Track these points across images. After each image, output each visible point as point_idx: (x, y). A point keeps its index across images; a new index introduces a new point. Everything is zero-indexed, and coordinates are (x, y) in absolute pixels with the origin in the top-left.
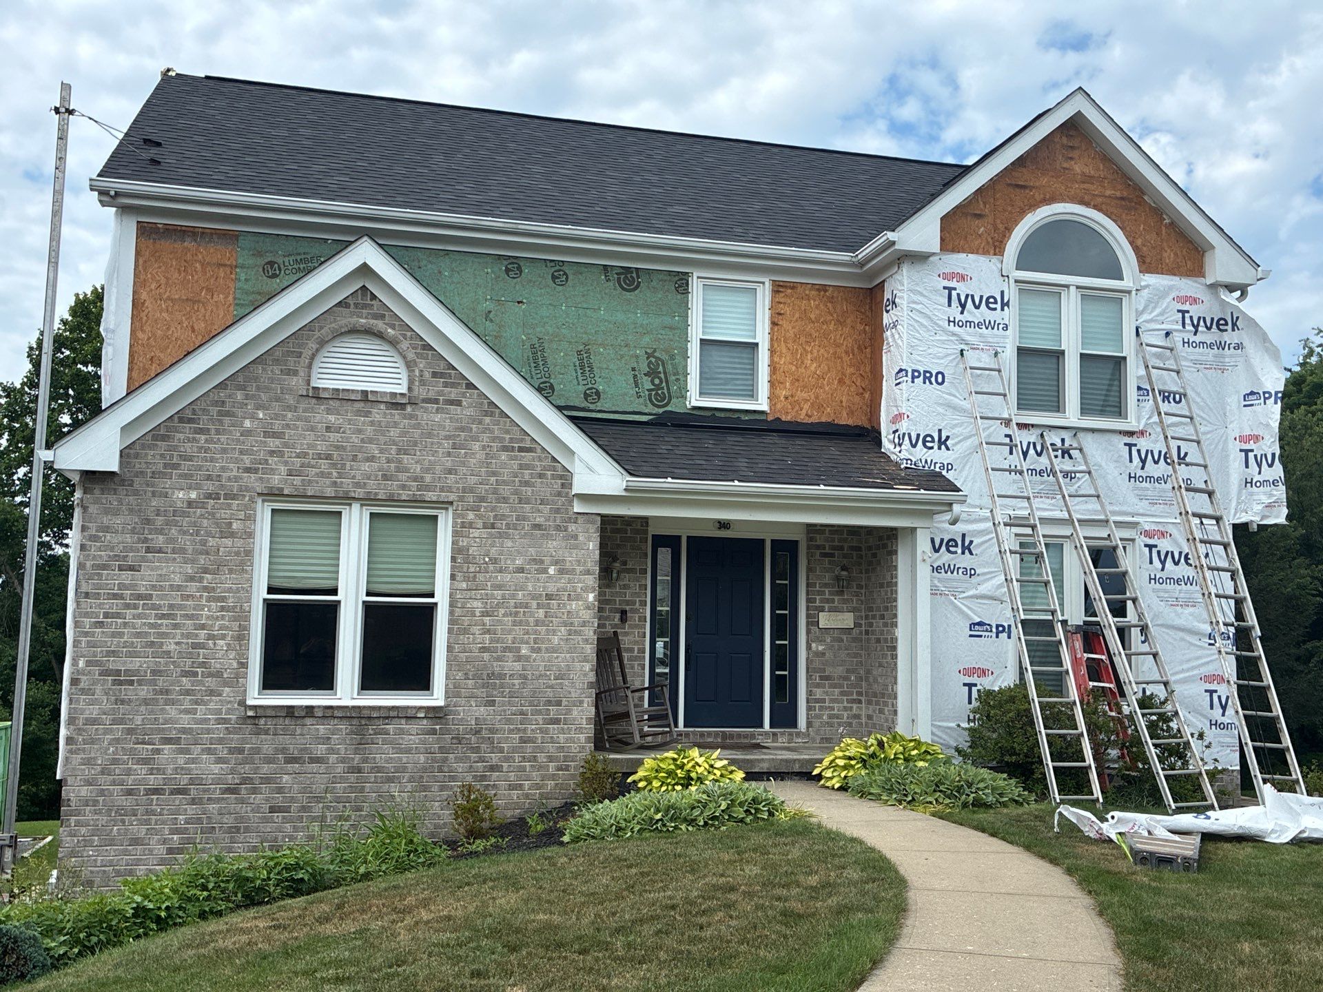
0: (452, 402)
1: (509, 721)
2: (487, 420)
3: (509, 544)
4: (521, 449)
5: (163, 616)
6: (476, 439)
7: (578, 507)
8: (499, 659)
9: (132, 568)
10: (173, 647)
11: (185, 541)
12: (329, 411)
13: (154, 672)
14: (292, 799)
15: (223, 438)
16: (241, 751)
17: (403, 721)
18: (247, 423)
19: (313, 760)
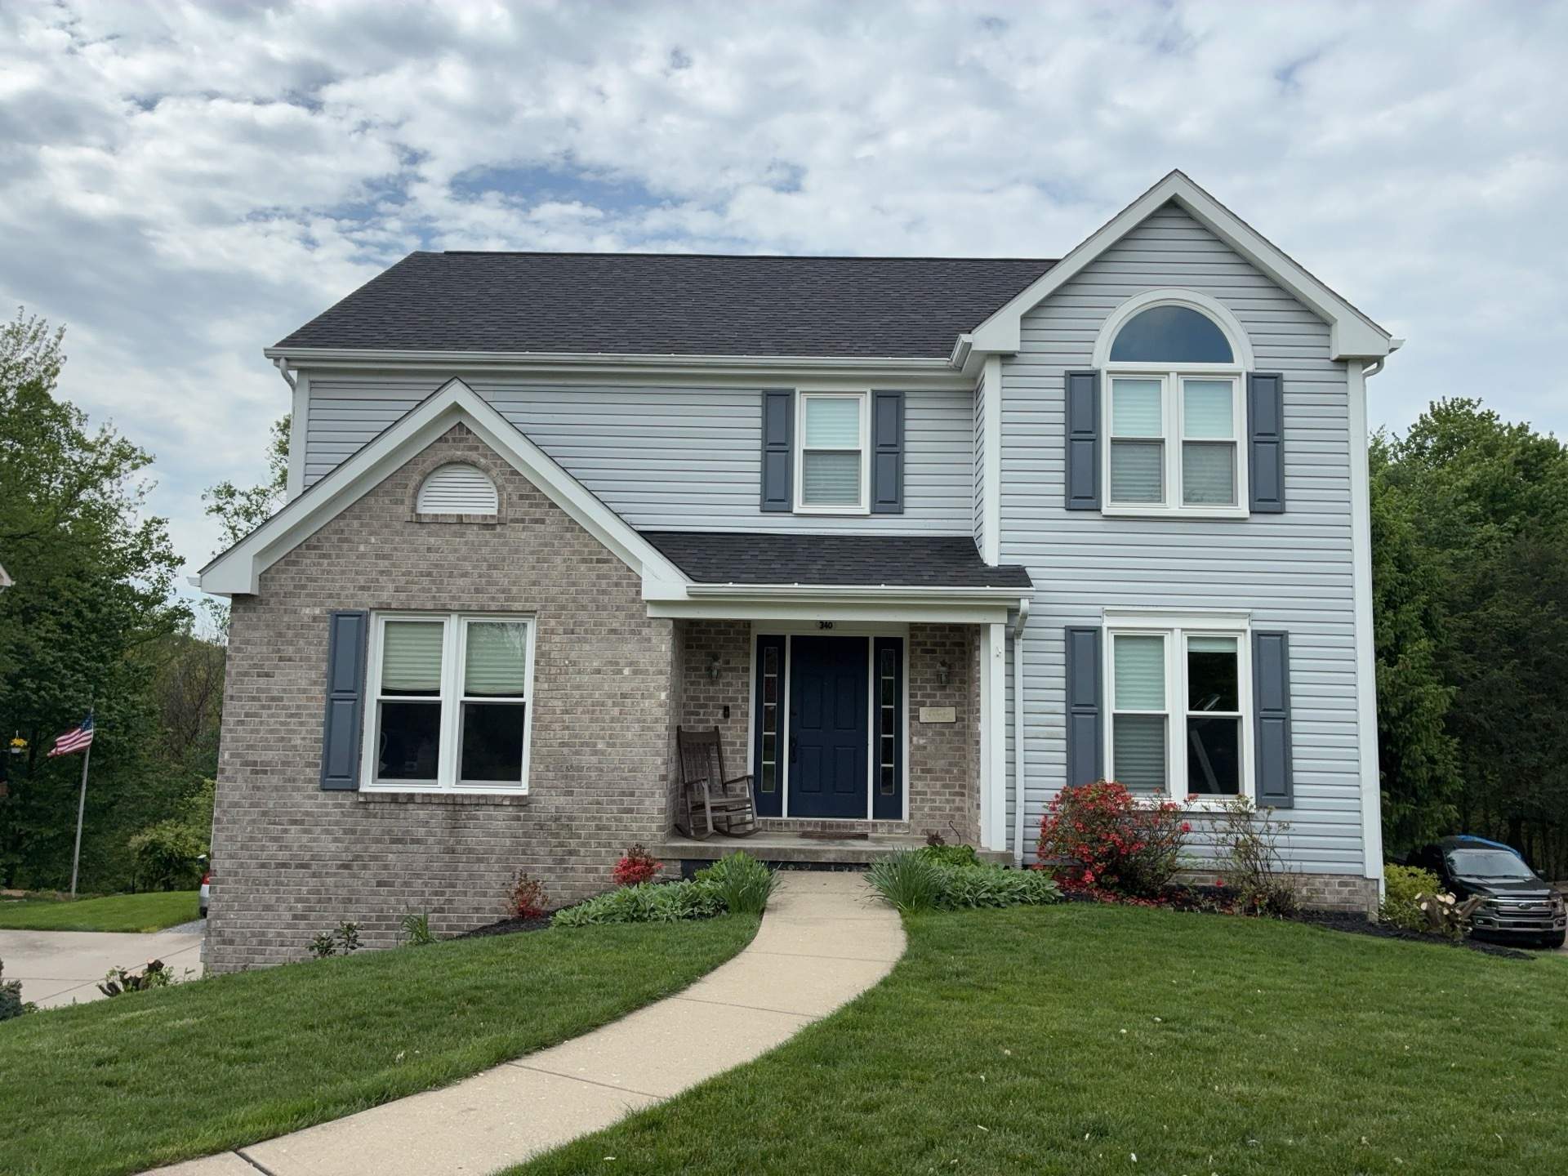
0: (536, 521)
1: (585, 810)
2: (568, 535)
3: (587, 647)
4: (599, 561)
5: (292, 716)
6: (557, 553)
7: (651, 612)
8: (577, 753)
9: (267, 675)
10: (299, 742)
12: (430, 534)
13: (284, 763)
14: (396, 875)
15: (342, 561)
16: (353, 832)
17: (492, 808)
18: (362, 548)
19: (414, 841)
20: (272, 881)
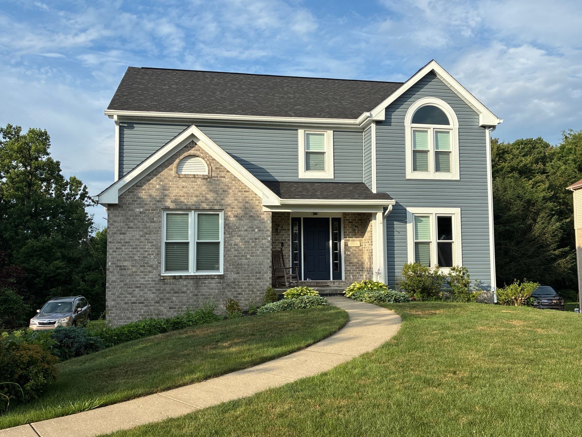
0: (222, 177)
1: (244, 279)
2: (234, 182)
3: (242, 222)
4: (245, 191)
5: (134, 248)
6: (230, 189)
7: (264, 209)
8: (240, 259)
9: (123, 234)
10: (137, 258)
11: (140, 225)
12: (183, 181)
13: (132, 266)
14: (176, 305)
15: (150, 191)
16: (160, 290)
17: (210, 279)
18: (158, 187)
19: (182, 293)
20: (130, 309)
